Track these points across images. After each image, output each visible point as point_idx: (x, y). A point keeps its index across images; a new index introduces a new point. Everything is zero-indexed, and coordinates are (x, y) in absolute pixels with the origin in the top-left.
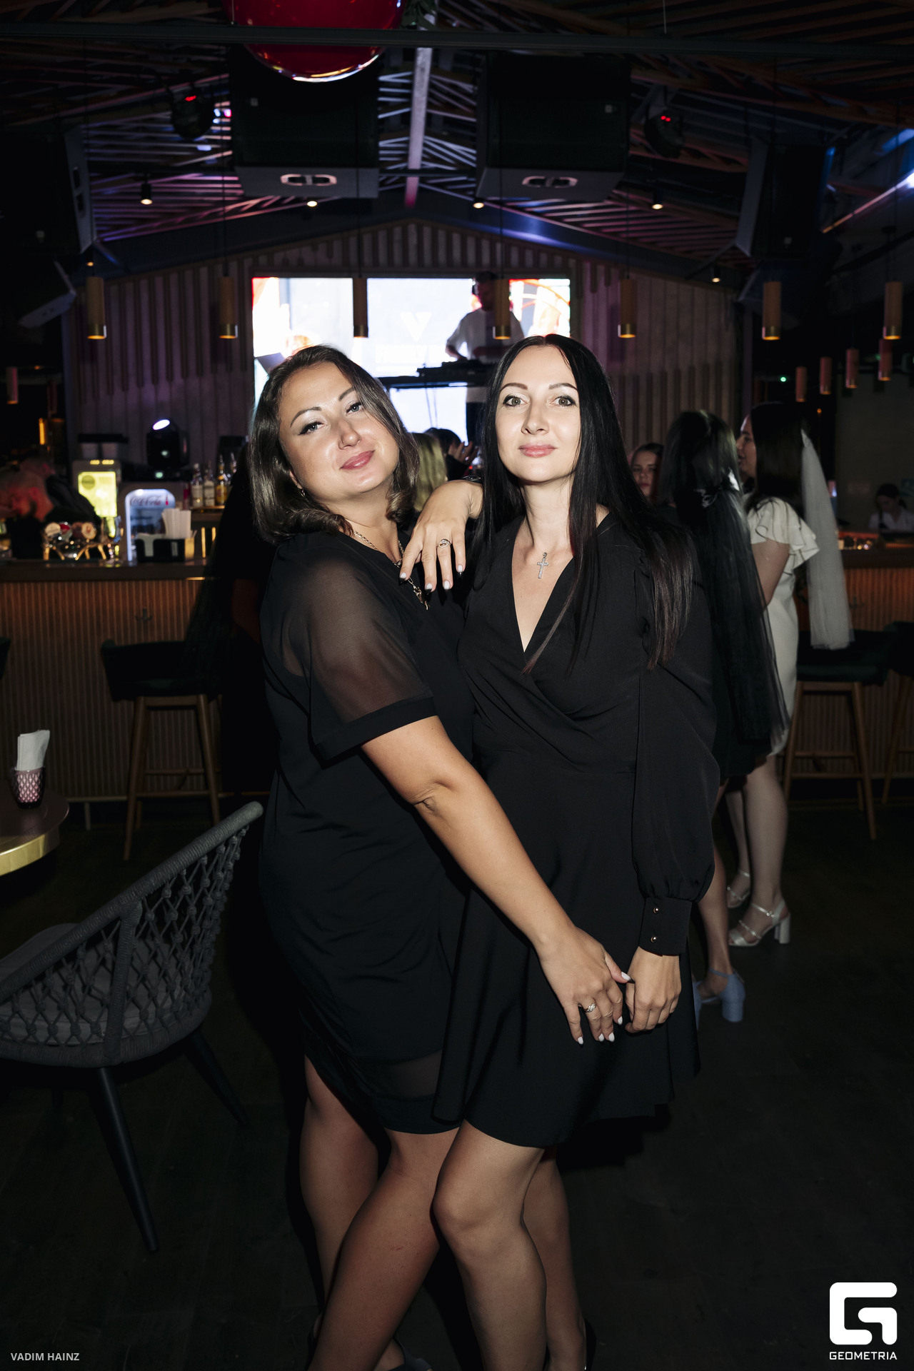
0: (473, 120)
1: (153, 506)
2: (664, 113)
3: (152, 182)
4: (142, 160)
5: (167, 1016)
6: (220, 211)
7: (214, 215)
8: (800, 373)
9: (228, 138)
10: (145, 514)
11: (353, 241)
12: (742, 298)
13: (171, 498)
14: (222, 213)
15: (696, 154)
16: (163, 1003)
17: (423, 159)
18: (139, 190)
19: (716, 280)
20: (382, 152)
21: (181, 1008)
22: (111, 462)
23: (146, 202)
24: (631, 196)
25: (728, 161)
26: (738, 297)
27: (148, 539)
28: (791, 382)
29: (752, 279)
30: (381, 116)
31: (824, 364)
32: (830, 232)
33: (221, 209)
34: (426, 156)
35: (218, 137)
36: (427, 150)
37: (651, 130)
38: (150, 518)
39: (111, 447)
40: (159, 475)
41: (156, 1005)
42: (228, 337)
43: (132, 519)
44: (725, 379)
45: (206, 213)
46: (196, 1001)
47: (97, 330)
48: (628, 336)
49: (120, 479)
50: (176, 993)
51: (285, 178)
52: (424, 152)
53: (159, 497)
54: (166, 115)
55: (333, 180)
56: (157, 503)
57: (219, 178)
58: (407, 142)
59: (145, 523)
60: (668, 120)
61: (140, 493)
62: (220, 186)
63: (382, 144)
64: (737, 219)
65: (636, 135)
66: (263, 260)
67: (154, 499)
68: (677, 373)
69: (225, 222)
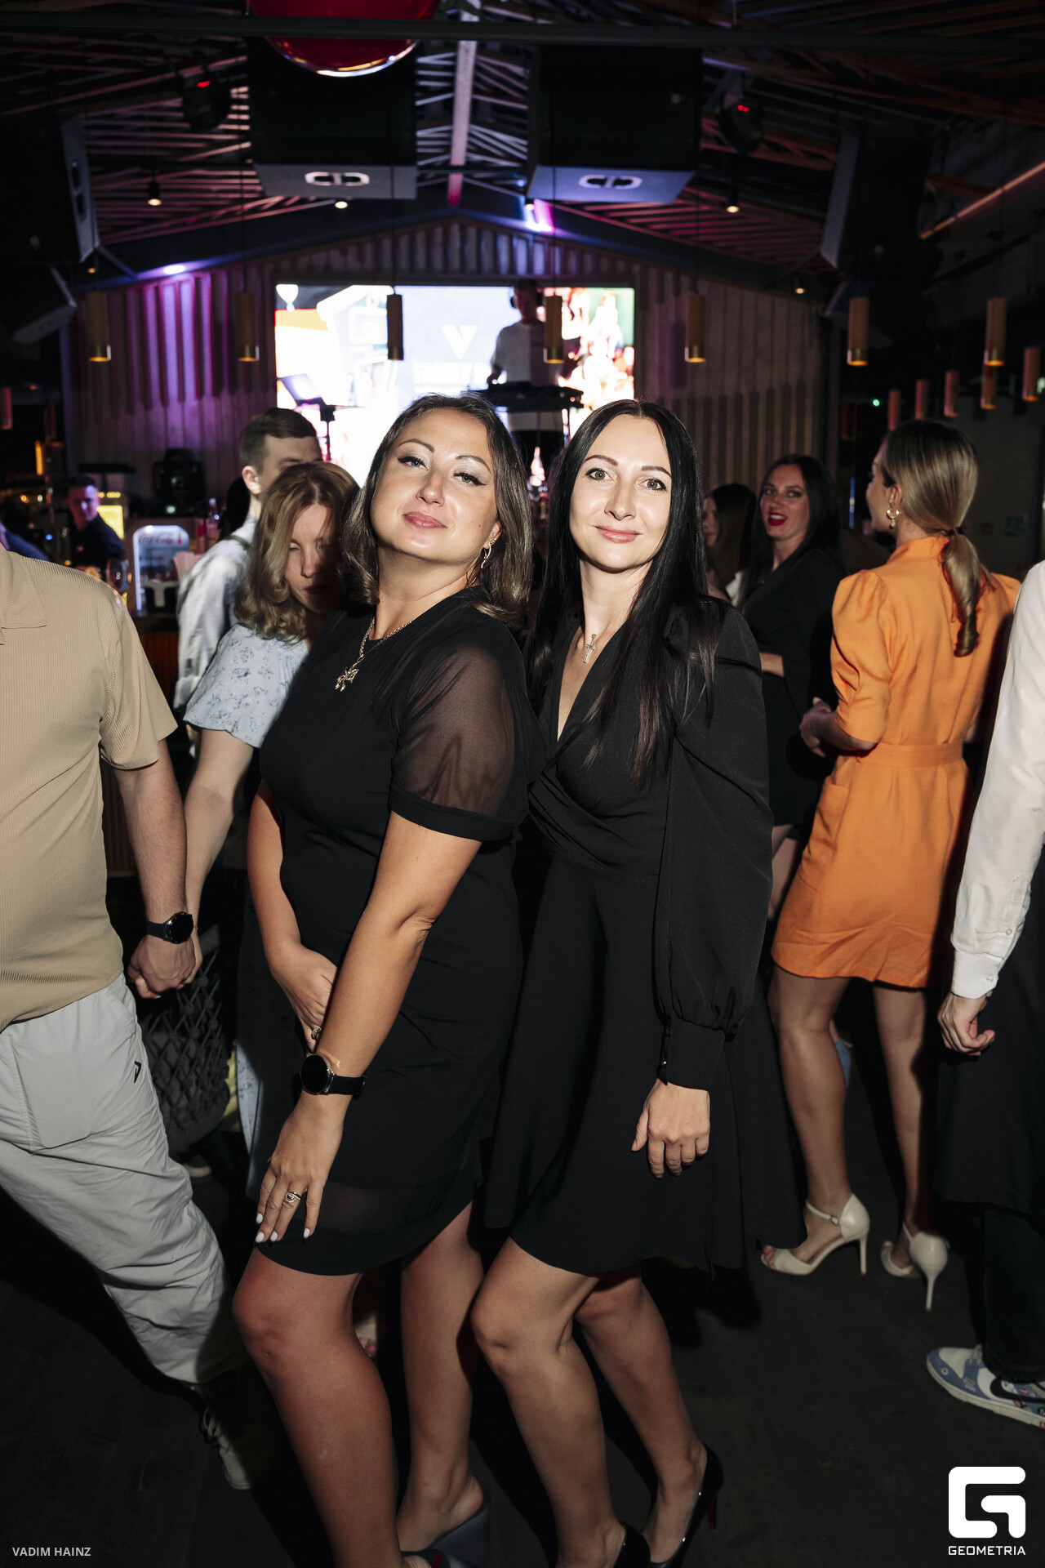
0: (524, 107)
1: (164, 545)
2: (742, 102)
3: (159, 179)
4: (148, 153)
5: (182, 1116)
6: (237, 210)
7: (231, 214)
8: (894, 396)
9: (245, 128)
10: (156, 554)
11: (387, 244)
12: (828, 313)
13: (184, 536)
14: (240, 213)
15: (777, 148)
16: (178, 1102)
17: (469, 150)
18: (146, 187)
19: (800, 291)
20: (420, 143)
21: (198, 1107)
22: (117, 495)
23: (154, 202)
24: (703, 195)
25: (812, 156)
26: (824, 310)
27: (158, 585)
28: (884, 407)
29: (841, 290)
30: (419, 103)
31: (920, 387)
32: (929, 239)
33: (238, 207)
34: (472, 148)
35: (235, 127)
36: (474, 141)
37: (725, 120)
38: (161, 558)
39: (116, 478)
40: (171, 510)
41: (171, 1104)
42: (248, 359)
43: (140, 559)
44: (809, 402)
45: (222, 212)
46: (214, 1100)
47: (99, 352)
48: (696, 360)
49: (126, 514)
50: (192, 1090)
51: (310, 177)
52: (469, 143)
53: (171, 534)
54: (176, 102)
55: (365, 179)
56: (169, 541)
57: (237, 173)
58: (450, 132)
59: (155, 563)
60: (746, 110)
61: (149, 530)
62: (237, 181)
63: (420, 134)
64: (823, 221)
65: (709, 126)
66: (285, 265)
67: (165, 537)
68: (754, 397)
69: (243, 222)
